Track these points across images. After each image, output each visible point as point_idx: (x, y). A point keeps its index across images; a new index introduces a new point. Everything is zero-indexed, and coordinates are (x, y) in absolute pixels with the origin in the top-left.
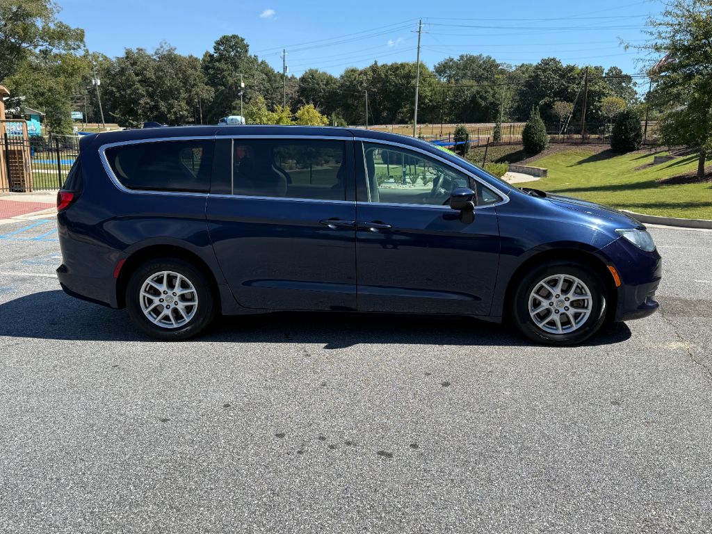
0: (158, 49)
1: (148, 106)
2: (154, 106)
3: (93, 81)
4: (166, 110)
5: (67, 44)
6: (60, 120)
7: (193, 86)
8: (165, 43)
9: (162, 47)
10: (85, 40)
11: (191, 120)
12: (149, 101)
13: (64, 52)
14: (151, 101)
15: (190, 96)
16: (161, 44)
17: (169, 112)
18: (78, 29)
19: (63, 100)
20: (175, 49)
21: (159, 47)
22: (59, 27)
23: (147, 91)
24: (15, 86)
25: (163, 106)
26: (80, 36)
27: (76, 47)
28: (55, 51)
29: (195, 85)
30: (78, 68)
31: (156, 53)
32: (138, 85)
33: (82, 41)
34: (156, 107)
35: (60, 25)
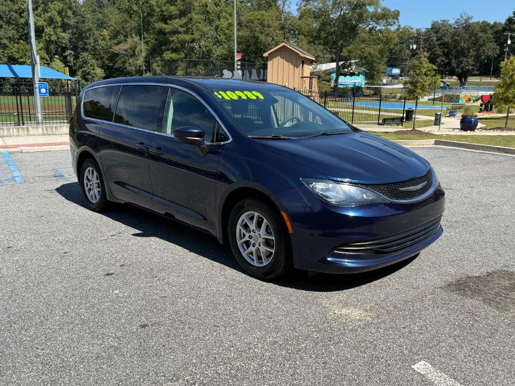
0: (458, 19)
1: (443, 63)
2: (447, 63)
3: (411, 46)
4: (456, 65)
5: (387, 22)
6: (374, 75)
7: (481, 46)
8: (465, 14)
9: (462, 17)
10: (399, 18)
11: (476, 73)
12: (444, 59)
13: (384, 28)
14: (446, 59)
15: (478, 54)
16: (461, 14)
17: (458, 67)
18: (396, 11)
19: (378, 61)
20: (472, 17)
21: (459, 17)
22: (383, 10)
23: (443, 52)
24: (348, 53)
25: (454, 63)
26: (396, 15)
27: (392, 23)
28: (379, 28)
29: (483, 44)
30: (390, 38)
31: (456, 22)
32: (437, 48)
33: (397, 19)
34: (449, 63)
35: (384, 9)
